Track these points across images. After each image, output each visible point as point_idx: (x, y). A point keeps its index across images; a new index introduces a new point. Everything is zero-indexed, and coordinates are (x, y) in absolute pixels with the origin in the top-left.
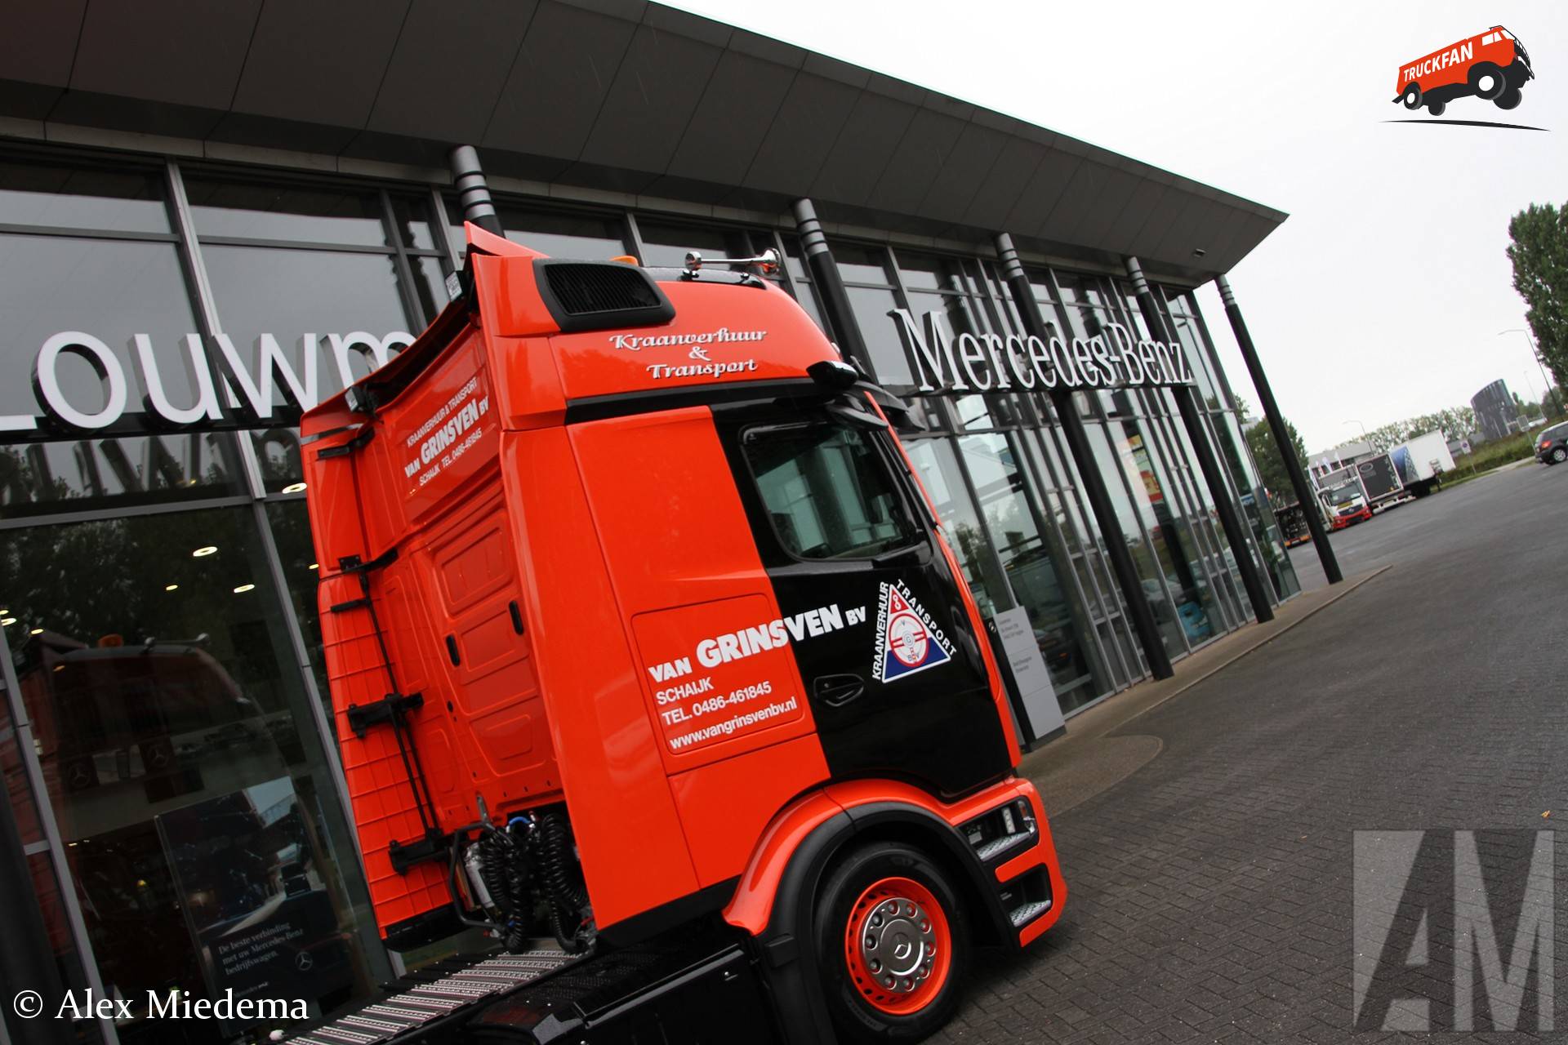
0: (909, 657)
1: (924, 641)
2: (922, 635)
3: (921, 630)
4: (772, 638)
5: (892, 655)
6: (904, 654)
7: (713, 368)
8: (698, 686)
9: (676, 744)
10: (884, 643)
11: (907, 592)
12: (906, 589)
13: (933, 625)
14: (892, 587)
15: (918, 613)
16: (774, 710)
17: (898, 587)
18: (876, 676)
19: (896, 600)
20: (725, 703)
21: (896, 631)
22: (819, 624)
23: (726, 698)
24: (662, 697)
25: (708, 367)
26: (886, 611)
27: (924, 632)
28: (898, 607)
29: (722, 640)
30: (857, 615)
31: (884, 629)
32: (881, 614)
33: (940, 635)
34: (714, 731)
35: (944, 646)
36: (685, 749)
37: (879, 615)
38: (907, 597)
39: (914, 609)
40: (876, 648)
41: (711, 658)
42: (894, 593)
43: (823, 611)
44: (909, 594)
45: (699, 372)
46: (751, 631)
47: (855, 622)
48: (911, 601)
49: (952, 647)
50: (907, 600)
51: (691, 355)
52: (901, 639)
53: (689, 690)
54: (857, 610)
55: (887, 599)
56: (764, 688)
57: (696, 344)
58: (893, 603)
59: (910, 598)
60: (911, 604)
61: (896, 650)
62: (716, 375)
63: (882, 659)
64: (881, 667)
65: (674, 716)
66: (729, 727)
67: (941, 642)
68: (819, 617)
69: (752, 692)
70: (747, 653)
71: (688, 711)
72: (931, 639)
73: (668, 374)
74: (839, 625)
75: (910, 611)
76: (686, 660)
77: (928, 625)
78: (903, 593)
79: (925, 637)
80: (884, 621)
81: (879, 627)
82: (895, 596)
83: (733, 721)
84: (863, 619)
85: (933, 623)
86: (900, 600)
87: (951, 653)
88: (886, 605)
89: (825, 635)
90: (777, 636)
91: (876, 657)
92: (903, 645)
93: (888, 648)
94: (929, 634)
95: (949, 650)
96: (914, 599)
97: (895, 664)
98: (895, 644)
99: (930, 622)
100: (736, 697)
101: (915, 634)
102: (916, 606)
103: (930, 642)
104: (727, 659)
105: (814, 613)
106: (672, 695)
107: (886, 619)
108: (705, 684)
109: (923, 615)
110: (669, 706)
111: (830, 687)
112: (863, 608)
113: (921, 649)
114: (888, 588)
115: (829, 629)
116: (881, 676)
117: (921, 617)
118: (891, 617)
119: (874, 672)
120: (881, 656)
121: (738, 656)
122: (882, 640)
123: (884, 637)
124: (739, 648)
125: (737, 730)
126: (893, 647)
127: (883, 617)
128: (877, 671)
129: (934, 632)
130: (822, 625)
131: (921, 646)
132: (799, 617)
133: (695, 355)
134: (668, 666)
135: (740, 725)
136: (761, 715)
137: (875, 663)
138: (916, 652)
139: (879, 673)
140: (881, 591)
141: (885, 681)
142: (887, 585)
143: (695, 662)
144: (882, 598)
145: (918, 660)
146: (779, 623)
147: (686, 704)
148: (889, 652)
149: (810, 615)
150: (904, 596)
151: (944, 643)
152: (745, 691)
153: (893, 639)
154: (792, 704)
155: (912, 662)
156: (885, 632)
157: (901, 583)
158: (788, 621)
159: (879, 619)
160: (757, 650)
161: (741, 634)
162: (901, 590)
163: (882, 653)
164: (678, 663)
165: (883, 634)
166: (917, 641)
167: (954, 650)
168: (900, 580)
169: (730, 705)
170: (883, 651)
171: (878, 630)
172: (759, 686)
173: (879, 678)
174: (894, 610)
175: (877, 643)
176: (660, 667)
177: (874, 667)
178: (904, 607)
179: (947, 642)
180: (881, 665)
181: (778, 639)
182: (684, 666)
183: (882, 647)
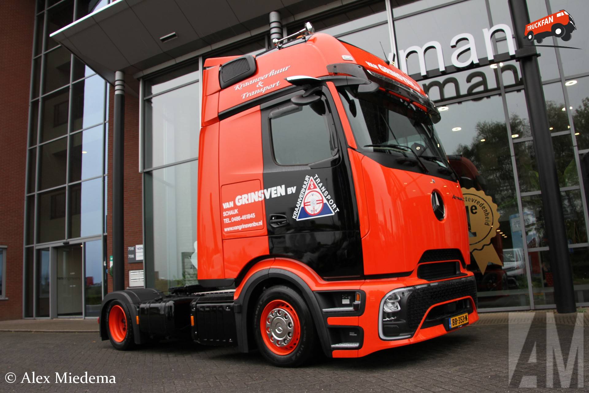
0: (312, 211)
1: (322, 204)
2: (321, 201)
3: (321, 199)
4: (259, 197)
5: (303, 209)
6: (309, 209)
7: (263, 89)
8: (234, 212)
9: (226, 230)
10: (301, 203)
11: (318, 180)
12: (319, 179)
13: (329, 197)
14: (311, 178)
15: (321, 191)
16: (254, 224)
17: (315, 178)
18: (294, 217)
19: (312, 184)
20: (241, 219)
21: (308, 198)
22: (276, 193)
23: (241, 217)
24: (225, 214)
25: (262, 90)
26: (305, 189)
27: (322, 200)
28: (312, 187)
29: (244, 196)
30: (292, 190)
31: (302, 197)
32: (303, 190)
33: (331, 202)
34: (236, 228)
35: (332, 208)
36: (228, 232)
37: (302, 191)
38: (318, 183)
39: (320, 189)
40: (297, 205)
41: (239, 202)
42: (312, 180)
43: (279, 187)
44: (319, 181)
45: (258, 92)
46: (253, 193)
47: (291, 193)
48: (319, 185)
49: (337, 208)
50: (318, 184)
51: (257, 86)
52: (310, 202)
53: (231, 213)
54: (292, 188)
55: (308, 184)
56: (253, 216)
57: (261, 80)
58: (310, 185)
59: (319, 183)
60: (319, 186)
61: (306, 207)
62: (263, 92)
63: (298, 210)
64: (297, 214)
65: (226, 221)
66: (240, 227)
67: (331, 205)
68: (276, 190)
69: (249, 216)
70: (250, 202)
71: (230, 220)
72: (326, 203)
73: (247, 96)
74: (283, 194)
75: (318, 189)
76: (232, 202)
77: (325, 197)
78: (316, 181)
79: (323, 202)
80: (303, 193)
81: (300, 196)
82: (312, 182)
83: (242, 226)
84: (294, 192)
85: (329, 196)
86: (314, 184)
87: (336, 211)
88: (306, 186)
89: (277, 197)
90: (261, 196)
91: (296, 209)
92: (310, 205)
93: (302, 205)
94: (325, 201)
95: (334, 210)
96: (321, 184)
97: (304, 213)
98: (306, 204)
99: (327, 195)
100: (244, 217)
101: (317, 201)
102: (322, 187)
103: (325, 205)
104: (244, 203)
105: (275, 188)
106: (227, 213)
107: (304, 193)
108: (236, 211)
109: (324, 192)
110: (226, 217)
111: (274, 219)
112: (295, 187)
113: (319, 208)
114: (309, 178)
115: (279, 195)
116: (296, 217)
117: (323, 193)
118: (307, 192)
119: (294, 215)
120: (298, 209)
121: (247, 202)
122: (300, 202)
123: (302, 201)
124: (248, 200)
125: (242, 229)
126: (305, 205)
127: (303, 191)
128: (295, 215)
129: (328, 200)
130: (277, 193)
131: (319, 207)
132: (269, 189)
133: (259, 85)
134: (228, 203)
135: (243, 227)
136: (250, 225)
137: (295, 211)
138: (316, 209)
139: (296, 216)
140: (306, 179)
141: (297, 220)
142: (309, 177)
143: (235, 204)
144: (305, 183)
145: (316, 213)
146: (262, 191)
147: (230, 217)
148: (302, 208)
149: (273, 189)
150: (316, 182)
151: (332, 206)
152: (247, 216)
153: (305, 202)
154: (261, 223)
155: (313, 213)
156: (302, 198)
157: (317, 176)
158: (265, 190)
159: (301, 192)
160: (253, 201)
161: (249, 194)
162: (315, 180)
163: (299, 207)
164: (230, 202)
165: (301, 199)
166: (317, 204)
167: (338, 210)
168: (316, 175)
169: (242, 220)
170: (300, 207)
171: (300, 197)
172: (251, 214)
173: (295, 218)
174: (309, 189)
175: (298, 203)
176: (226, 204)
177: (294, 213)
178: (315, 187)
179: (334, 206)
180: (297, 213)
181: (261, 197)
182: (231, 204)
183: (300, 205)
